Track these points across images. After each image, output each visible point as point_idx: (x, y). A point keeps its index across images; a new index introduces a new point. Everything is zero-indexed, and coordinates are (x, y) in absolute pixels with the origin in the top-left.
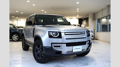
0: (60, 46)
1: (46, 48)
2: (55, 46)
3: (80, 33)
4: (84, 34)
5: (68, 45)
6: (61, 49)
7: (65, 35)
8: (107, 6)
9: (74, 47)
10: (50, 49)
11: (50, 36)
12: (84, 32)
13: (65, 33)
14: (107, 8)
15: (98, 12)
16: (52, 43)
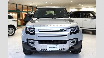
3: (59, 30)
4: (66, 31)
7: (39, 31)
12: (66, 29)
13: (39, 29)
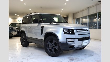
0: (73, 41)
1: (62, 43)
2: (69, 41)
5: (80, 39)
6: (74, 43)
8: (87, 8)
9: (83, 41)
10: (65, 44)
11: (65, 33)
14: (87, 10)
15: (77, 13)
16: (67, 39)
